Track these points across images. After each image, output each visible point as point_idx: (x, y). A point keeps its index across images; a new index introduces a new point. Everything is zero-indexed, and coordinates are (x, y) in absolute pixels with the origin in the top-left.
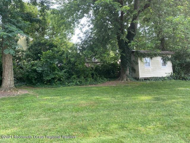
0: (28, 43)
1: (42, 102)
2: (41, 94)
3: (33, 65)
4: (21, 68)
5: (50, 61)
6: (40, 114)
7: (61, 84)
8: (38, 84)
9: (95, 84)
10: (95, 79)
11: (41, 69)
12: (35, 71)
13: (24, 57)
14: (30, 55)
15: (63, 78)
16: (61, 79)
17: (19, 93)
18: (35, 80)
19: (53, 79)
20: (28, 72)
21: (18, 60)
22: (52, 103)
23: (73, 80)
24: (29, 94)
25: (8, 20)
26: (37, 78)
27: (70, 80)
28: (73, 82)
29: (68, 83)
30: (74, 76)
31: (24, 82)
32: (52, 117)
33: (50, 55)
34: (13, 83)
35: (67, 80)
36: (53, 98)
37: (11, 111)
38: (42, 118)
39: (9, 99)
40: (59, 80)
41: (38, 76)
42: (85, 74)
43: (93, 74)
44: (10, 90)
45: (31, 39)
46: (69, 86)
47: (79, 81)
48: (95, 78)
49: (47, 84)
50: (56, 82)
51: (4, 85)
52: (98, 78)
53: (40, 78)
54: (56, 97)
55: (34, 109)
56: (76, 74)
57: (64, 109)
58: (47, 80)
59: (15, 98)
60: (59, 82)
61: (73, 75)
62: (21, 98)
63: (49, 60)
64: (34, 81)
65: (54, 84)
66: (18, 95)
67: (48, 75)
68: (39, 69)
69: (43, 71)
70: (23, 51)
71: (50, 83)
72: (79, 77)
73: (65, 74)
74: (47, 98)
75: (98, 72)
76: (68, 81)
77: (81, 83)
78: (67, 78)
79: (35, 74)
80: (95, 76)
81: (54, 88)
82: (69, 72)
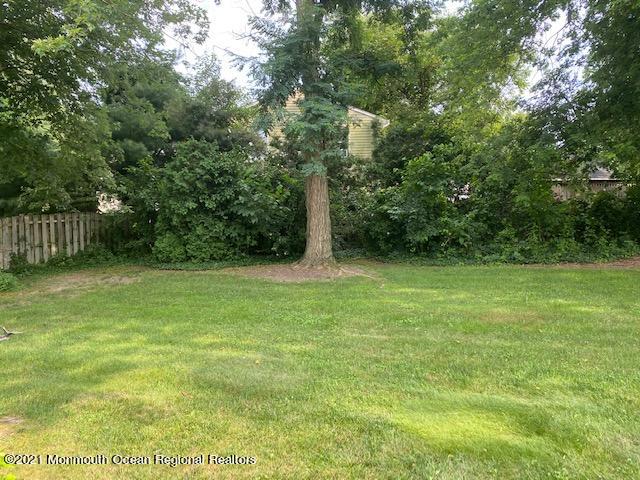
0: (375, 135)
1: (387, 300)
2: (393, 279)
3: (381, 201)
4: (352, 208)
5: (425, 187)
6: (372, 326)
7: (460, 255)
8: (396, 253)
9: (581, 263)
10: (590, 244)
11: (399, 212)
12: (385, 216)
13: (362, 177)
14: (375, 172)
15: (464, 237)
16: (461, 241)
17: (340, 274)
18: (387, 240)
19: (437, 239)
20: (367, 218)
21: (348, 188)
22: (411, 305)
23: (502, 246)
24: (362, 278)
25: (314, 86)
26: (392, 236)
27: (492, 246)
28: (501, 252)
29: (484, 255)
30: (503, 232)
31: (361, 246)
32: (396, 336)
33: (428, 168)
34: (330, 248)
35: (480, 246)
36: (419, 291)
37: (313, 311)
38: (373, 335)
39: (318, 285)
40: (454, 243)
41: (394, 230)
42: (544, 226)
43: (580, 227)
44: (322, 264)
45: (385, 123)
46: (485, 263)
47: (522, 251)
48: (588, 240)
49: (419, 256)
50: (446, 249)
51: (309, 251)
52: (603, 240)
53: (400, 235)
54: (430, 291)
55: (362, 312)
56: (514, 225)
57: (435, 322)
58: (419, 243)
59: (330, 285)
60: (452, 250)
61: (502, 227)
62: (341, 286)
63: (422, 184)
64: (383, 246)
65: (439, 255)
66: (339, 278)
67: (420, 229)
68: (395, 212)
69: (406, 216)
70: (360, 162)
71: (428, 250)
72: (521, 235)
73: (475, 224)
74: (404, 290)
75: (606, 218)
76: (483, 248)
77: (528, 257)
78: (483, 240)
79: (385, 225)
80: (589, 232)
81: (436, 268)
82: (488, 219)
